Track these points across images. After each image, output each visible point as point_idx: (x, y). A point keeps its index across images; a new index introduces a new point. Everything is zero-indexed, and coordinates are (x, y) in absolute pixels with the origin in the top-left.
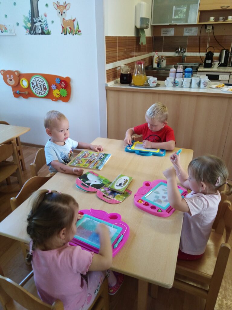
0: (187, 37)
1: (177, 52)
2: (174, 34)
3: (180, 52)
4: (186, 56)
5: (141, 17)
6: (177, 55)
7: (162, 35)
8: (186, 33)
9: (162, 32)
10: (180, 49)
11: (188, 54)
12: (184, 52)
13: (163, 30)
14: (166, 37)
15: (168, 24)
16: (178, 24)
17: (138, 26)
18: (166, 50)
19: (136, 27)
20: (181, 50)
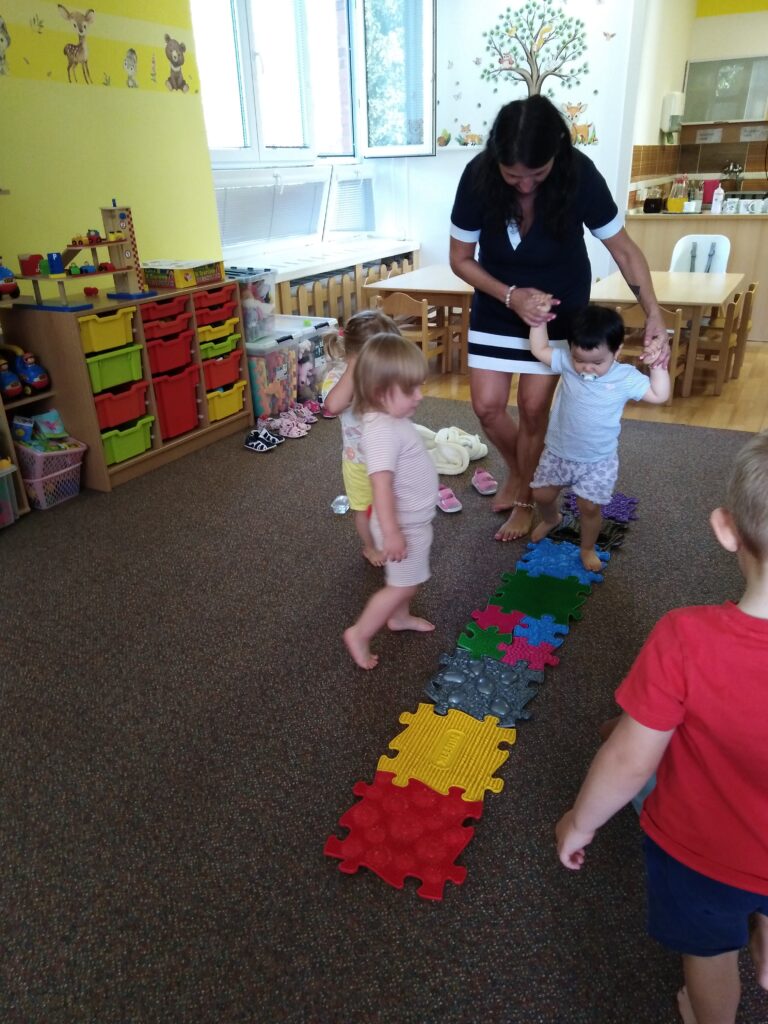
0: (746, 143)
1: (725, 173)
2: (722, 140)
3: (732, 171)
4: (743, 179)
5: (672, 114)
6: (726, 177)
7: (698, 141)
8: (745, 137)
9: (698, 137)
10: (731, 167)
11: (747, 175)
12: (740, 171)
13: (700, 132)
14: (705, 145)
15: (712, 122)
16: (730, 121)
17: (666, 129)
18: (704, 169)
19: (661, 131)
20: (735, 167)
